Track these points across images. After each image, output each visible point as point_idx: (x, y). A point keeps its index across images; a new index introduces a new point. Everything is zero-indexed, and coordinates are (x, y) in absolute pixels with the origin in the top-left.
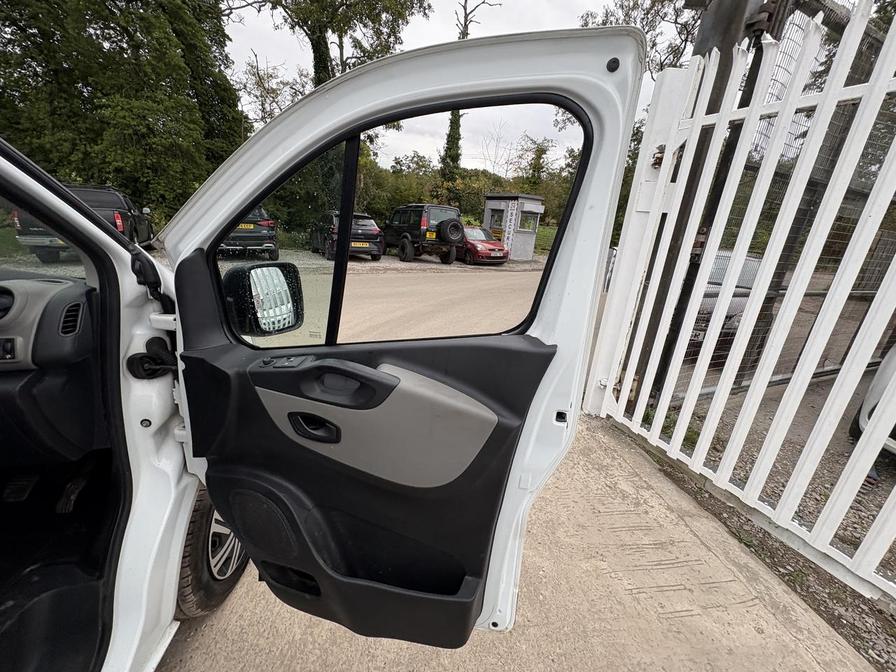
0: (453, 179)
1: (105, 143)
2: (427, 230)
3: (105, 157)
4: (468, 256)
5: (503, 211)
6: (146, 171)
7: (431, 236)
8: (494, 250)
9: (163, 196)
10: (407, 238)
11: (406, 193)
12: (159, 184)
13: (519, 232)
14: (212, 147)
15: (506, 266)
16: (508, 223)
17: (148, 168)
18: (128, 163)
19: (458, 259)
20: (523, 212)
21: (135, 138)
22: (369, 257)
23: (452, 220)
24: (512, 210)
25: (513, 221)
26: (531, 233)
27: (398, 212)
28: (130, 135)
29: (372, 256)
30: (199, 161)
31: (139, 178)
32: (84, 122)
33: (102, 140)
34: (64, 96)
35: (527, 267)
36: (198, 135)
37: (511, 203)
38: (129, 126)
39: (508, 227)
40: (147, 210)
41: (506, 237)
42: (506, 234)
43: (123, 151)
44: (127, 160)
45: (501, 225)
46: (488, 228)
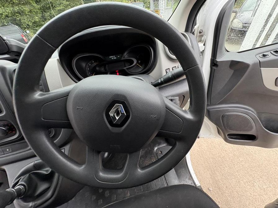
9: (28, 25)
12: (24, 19)
13: (166, 9)
17: (17, 13)
25: (163, 4)
26: (170, 8)
31: (16, 18)
39: (161, 7)
40: (28, 32)
41: (161, 12)
42: (161, 11)
43: (4, 7)
44: (7, 11)
45: (158, 7)
46: (153, 10)
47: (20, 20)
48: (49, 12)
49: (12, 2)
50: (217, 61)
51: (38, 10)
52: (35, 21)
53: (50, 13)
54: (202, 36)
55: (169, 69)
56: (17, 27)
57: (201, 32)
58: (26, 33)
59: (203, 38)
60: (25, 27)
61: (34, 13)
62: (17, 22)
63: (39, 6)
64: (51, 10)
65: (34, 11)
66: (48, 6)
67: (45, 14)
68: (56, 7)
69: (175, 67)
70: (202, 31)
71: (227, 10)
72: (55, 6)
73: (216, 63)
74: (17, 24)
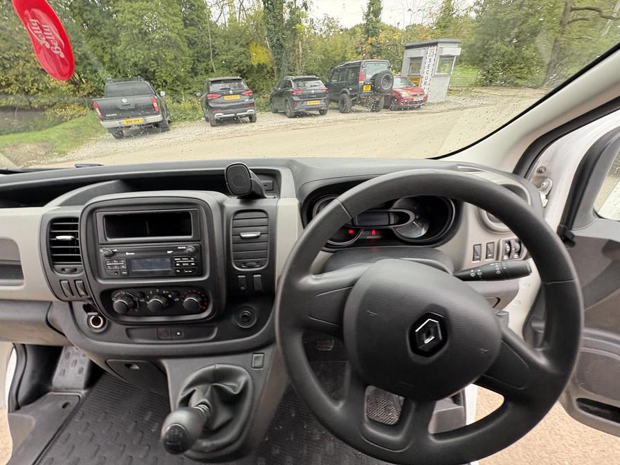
0: (375, 34)
1: (123, 43)
2: (364, 84)
3: (125, 56)
4: (393, 103)
5: (422, 58)
6: (152, 62)
7: (367, 89)
8: (416, 95)
9: (165, 81)
10: (346, 92)
11: (333, 53)
12: (161, 71)
13: (435, 76)
14: (189, 35)
15: (424, 109)
16: (426, 69)
17: (153, 60)
18: (140, 58)
19: (386, 107)
20: (441, 57)
21: (140, 36)
22: (318, 113)
23: (384, 73)
24: (430, 57)
25: (431, 67)
26: (445, 76)
27: (336, 70)
28: (136, 34)
29: (320, 111)
30: (184, 49)
31: (148, 69)
32: (105, 29)
33: (121, 41)
34: (88, 8)
35: (442, 107)
36: (180, 25)
37: (430, 49)
38: (134, 26)
39: (425, 73)
40: (163, 93)
41: (423, 83)
42: (424, 80)
43: (135, 48)
44: (139, 55)
45: (419, 72)
46: (407, 76)
47: (154, 72)
48: (204, 62)
49: (150, 42)
50: (573, 236)
51: (187, 58)
52: (178, 76)
53: (207, 65)
54: (544, 178)
55: (480, 244)
56: (148, 83)
57: (543, 171)
58: (158, 96)
59: (545, 183)
60: (160, 84)
61: (180, 62)
62: (148, 74)
63: (191, 52)
64: (210, 60)
65: (181, 59)
66: (206, 52)
67: (197, 66)
68: (219, 55)
69: (493, 243)
70: (545, 170)
71: (609, 146)
72: (217, 54)
73: (571, 238)
74: (147, 79)
